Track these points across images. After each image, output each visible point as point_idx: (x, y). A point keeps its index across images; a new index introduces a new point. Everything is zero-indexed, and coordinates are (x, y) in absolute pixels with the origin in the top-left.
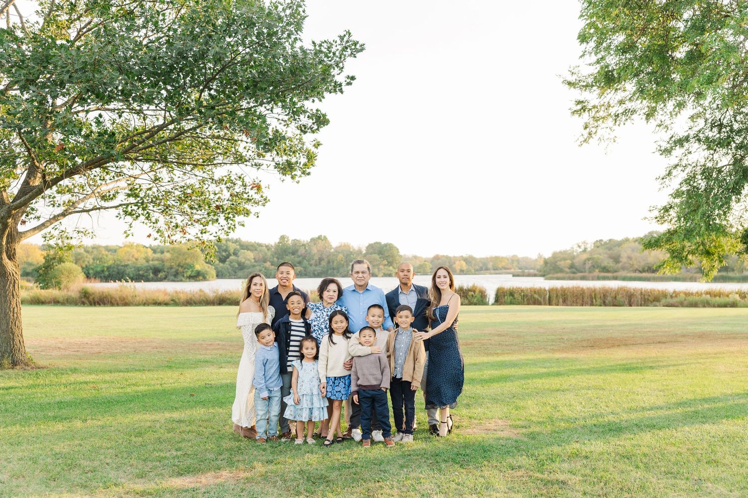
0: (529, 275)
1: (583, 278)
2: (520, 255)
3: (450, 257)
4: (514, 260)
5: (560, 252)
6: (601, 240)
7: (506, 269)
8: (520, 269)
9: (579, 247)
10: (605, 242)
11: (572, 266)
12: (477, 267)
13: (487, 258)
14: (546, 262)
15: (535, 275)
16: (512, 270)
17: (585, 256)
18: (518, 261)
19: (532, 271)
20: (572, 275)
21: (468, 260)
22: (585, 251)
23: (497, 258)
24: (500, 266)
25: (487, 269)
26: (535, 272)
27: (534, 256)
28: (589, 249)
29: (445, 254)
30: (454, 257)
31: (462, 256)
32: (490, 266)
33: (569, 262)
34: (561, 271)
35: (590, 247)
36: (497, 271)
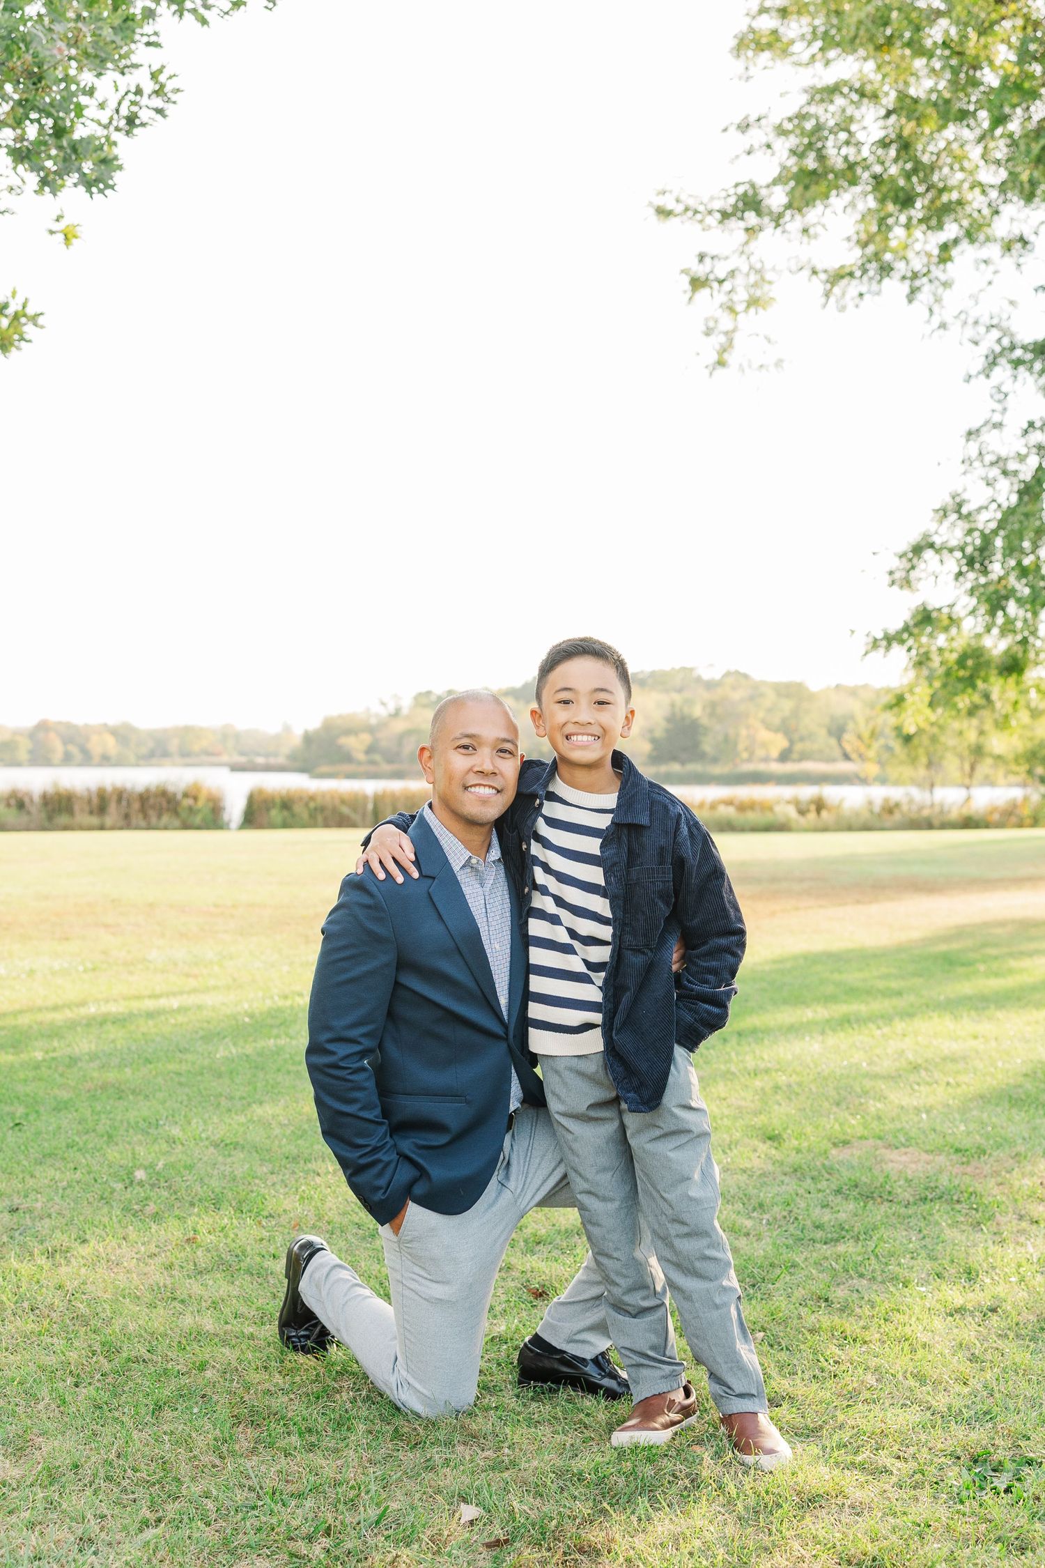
0: (268, 768)
1: (398, 775)
2: (241, 725)
3: (75, 727)
4: (227, 735)
5: (340, 717)
6: (429, 693)
7: (208, 754)
8: (242, 754)
9: (383, 704)
10: (440, 698)
11: (370, 750)
12: (144, 750)
13: (165, 731)
14: (308, 739)
15: (281, 769)
16: (225, 758)
17: (399, 726)
18: (237, 736)
19: (272, 761)
20: (372, 769)
21: (122, 734)
22: (396, 714)
23: (187, 730)
24: (196, 748)
25: (166, 754)
26: (281, 760)
27: (271, 727)
28: (405, 711)
29: (64, 719)
30: (86, 725)
31: (105, 725)
32: (173, 745)
33: (366, 738)
34: (347, 758)
35: (406, 703)
36: (188, 760)
